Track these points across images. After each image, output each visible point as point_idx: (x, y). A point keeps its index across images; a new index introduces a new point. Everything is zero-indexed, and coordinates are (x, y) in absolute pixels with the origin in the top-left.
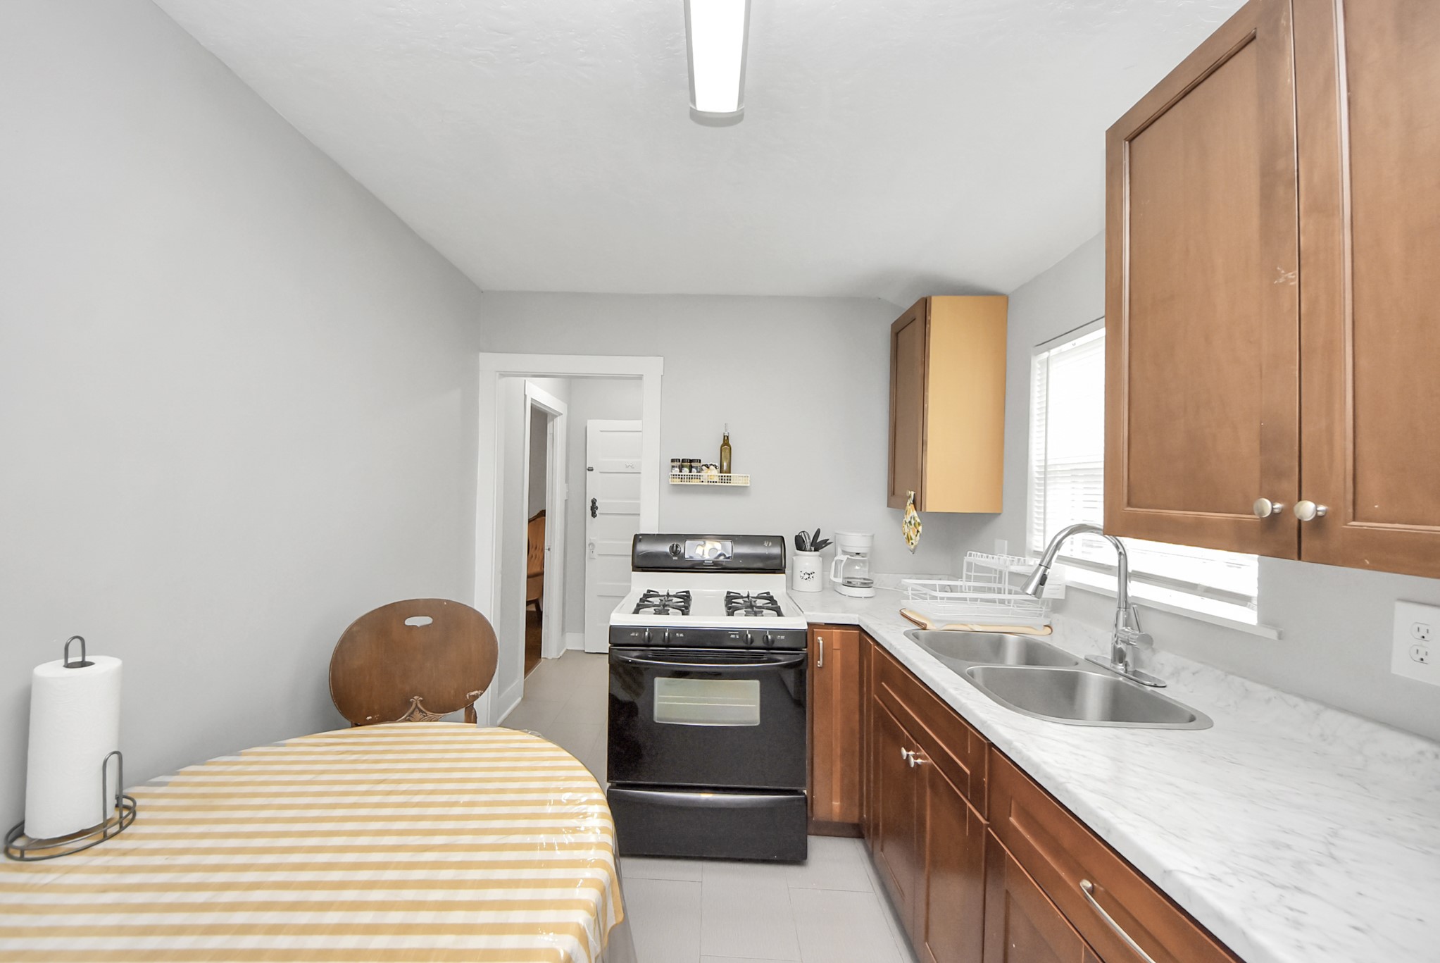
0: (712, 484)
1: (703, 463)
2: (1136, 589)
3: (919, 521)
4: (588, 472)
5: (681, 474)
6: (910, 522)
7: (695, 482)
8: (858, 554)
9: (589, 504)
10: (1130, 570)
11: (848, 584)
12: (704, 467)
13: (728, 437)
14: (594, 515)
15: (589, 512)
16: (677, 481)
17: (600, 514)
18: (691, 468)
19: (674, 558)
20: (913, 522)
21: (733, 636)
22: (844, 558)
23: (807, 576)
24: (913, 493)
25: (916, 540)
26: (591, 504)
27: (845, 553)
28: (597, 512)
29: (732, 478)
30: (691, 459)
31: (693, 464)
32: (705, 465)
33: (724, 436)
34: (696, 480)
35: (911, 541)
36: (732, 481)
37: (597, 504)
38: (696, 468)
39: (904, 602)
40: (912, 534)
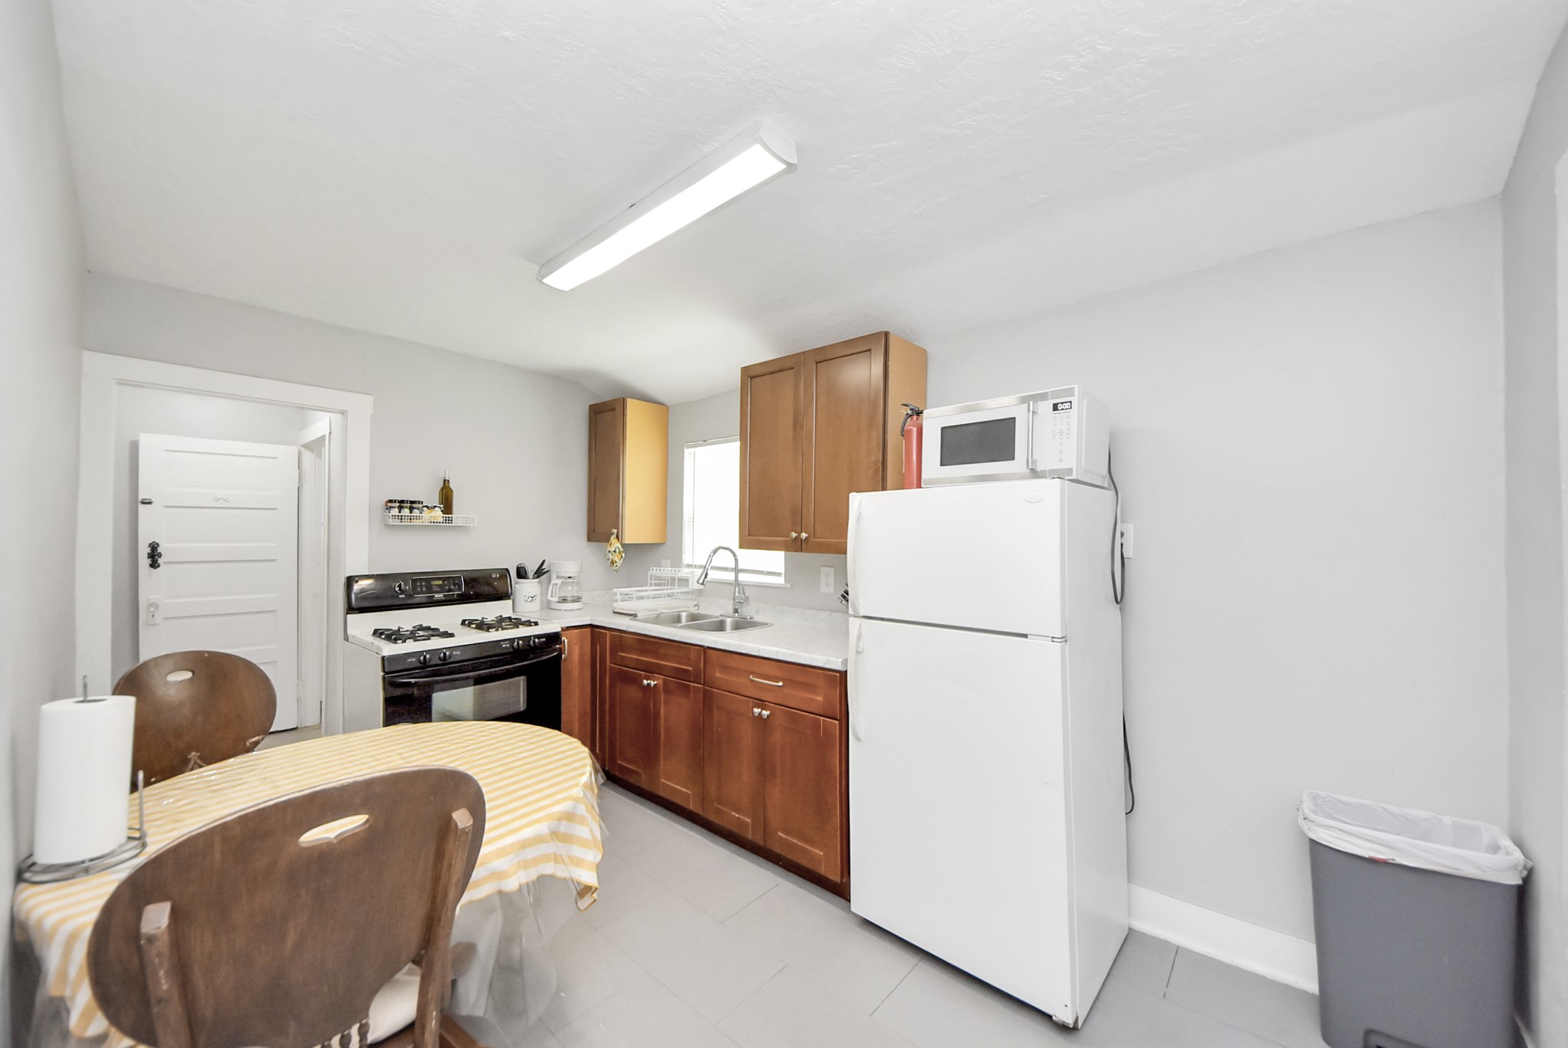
0: (438, 524)
1: (424, 505)
2: (742, 577)
3: (622, 549)
4: (141, 506)
5: (400, 514)
6: (615, 551)
7: (416, 522)
8: (570, 577)
9: (144, 551)
10: (739, 568)
11: (564, 600)
12: (425, 508)
13: (448, 481)
14: (154, 565)
15: (144, 561)
16: (397, 522)
17: (166, 563)
18: (411, 509)
19: (400, 596)
20: (617, 551)
21: (504, 646)
22: (559, 582)
23: (531, 599)
24: (615, 531)
25: (619, 562)
26: (149, 550)
27: (558, 577)
28: (160, 561)
29: (453, 519)
30: (412, 500)
31: (414, 505)
32: (426, 506)
33: (445, 480)
34: (418, 520)
35: (615, 564)
36: (453, 522)
37: (159, 550)
38: (418, 509)
39: (615, 604)
40: (616, 559)
